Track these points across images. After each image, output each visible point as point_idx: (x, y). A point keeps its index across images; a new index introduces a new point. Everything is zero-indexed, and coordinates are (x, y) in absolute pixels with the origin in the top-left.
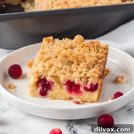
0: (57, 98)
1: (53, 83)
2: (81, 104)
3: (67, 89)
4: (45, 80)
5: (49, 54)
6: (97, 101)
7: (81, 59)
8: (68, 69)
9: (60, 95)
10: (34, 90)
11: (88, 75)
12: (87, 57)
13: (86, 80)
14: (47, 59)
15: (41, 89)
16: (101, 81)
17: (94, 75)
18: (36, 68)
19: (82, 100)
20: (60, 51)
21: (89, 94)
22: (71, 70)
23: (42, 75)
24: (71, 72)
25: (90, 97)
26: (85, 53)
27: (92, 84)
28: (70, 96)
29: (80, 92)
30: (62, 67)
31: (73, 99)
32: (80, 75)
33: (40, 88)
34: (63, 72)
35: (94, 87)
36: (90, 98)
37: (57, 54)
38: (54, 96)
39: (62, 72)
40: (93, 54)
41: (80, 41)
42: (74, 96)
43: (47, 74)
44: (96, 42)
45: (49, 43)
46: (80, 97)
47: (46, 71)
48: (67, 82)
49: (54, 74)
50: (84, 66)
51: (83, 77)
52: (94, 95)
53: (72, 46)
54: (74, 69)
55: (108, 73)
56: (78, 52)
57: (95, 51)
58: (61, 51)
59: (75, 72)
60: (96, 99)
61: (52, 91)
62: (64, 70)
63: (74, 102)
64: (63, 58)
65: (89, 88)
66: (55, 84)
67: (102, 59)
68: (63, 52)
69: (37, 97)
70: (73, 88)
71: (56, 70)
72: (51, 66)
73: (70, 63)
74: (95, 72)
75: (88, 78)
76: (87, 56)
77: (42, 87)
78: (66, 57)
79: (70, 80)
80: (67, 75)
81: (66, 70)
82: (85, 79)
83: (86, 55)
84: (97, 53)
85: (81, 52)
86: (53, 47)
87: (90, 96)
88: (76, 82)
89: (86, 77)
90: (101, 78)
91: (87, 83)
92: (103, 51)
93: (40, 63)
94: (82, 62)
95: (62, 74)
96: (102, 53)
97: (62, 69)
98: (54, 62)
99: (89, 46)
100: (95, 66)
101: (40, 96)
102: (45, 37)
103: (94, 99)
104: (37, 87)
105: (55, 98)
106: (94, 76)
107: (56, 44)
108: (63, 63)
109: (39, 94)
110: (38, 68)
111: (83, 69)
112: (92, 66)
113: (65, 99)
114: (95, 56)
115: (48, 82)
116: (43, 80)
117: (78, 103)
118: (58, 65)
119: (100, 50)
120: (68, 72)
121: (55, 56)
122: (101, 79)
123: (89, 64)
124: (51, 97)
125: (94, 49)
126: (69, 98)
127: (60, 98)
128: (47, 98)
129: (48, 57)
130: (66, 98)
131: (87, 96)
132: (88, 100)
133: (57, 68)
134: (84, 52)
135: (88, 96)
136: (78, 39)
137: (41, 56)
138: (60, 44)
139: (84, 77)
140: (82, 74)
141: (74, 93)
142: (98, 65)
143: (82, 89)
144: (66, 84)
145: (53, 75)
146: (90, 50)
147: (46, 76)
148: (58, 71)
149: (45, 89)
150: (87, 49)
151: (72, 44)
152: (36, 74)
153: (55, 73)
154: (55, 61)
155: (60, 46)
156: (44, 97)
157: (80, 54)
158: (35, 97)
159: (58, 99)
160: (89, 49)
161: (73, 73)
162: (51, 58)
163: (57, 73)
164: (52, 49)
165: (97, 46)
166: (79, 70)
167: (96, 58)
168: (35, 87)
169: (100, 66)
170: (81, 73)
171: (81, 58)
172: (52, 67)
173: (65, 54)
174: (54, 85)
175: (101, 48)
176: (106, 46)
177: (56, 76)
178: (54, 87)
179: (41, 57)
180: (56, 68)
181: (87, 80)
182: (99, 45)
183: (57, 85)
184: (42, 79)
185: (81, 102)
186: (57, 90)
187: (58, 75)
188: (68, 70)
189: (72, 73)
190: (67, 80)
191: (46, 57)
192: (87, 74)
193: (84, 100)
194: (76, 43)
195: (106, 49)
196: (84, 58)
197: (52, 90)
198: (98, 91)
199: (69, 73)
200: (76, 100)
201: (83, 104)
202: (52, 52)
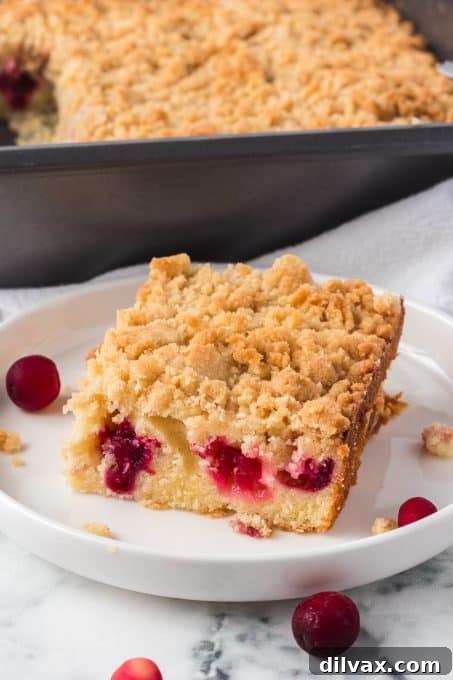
0: (172, 504)
1: (158, 445)
2: (261, 536)
3: (213, 472)
4: (127, 429)
5: (159, 324)
6: (329, 528)
7: (280, 355)
8: (218, 393)
9: (185, 493)
10: (86, 467)
11: (296, 424)
12: (305, 349)
13: (289, 442)
14: (145, 348)
15: (113, 467)
16: (344, 451)
17: (316, 426)
18: (98, 379)
19: (267, 520)
20: (206, 318)
21: (299, 500)
22: (232, 399)
23: (117, 412)
24: (231, 406)
25: (302, 510)
26: (300, 330)
27: (308, 462)
28: (224, 499)
29: (263, 487)
30: (196, 385)
31: (233, 512)
32: (264, 422)
33: (108, 460)
34: (198, 406)
35: (317, 471)
36: (301, 514)
37: (191, 330)
38: (162, 495)
39: (193, 405)
40: (336, 334)
41: (293, 281)
42: (237, 500)
43: (135, 408)
44: (357, 287)
45: (172, 278)
46: (263, 506)
47: (132, 396)
48: (212, 444)
49: (161, 410)
50: (287, 383)
51: (277, 432)
52: (318, 503)
53: (257, 300)
54: (245, 396)
55: (394, 413)
56: (276, 322)
57: (344, 321)
58: (211, 316)
59: (247, 406)
60: (323, 519)
61: (154, 477)
62: (203, 396)
63: (237, 527)
64: (209, 345)
65: (295, 475)
66: (167, 449)
67: (367, 357)
68: (215, 318)
69: (97, 493)
70: (236, 470)
71: (171, 394)
72: (154, 377)
73: (234, 370)
74: (321, 413)
75: (295, 435)
76: (305, 342)
77: (116, 456)
78: (220, 342)
79: (224, 437)
80: (211, 417)
81: (209, 398)
82: (285, 440)
83: (304, 337)
84: (351, 332)
85: (289, 323)
86: (183, 298)
87: (300, 506)
88: (246, 450)
89: (286, 432)
90: (344, 441)
91: (291, 454)
92: (377, 324)
93: (114, 361)
94: (281, 369)
95: (192, 411)
96: (373, 332)
97: (197, 394)
98: (167, 362)
99: (324, 302)
100: (335, 385)
101: (109, 491)
102: (158, 256)
103: (317, 522)
104: (96, 456)
105: (166, 503)
106: (318, 430)
107: (197, 286)
108: (204, 367)
109: (103, 482)
110: (101, 383)
111: (278, 400)
112: (320, 385)
113: (205, 512)
114: (340, 346)
115: (140, 439)
116: (123, 430)
117: (252, 531)
118: (180, 377)
119: (367, 322)
120: (219, 408)
121: (182, 338)
122: (346, 445)
123: (308, 380)
124: (149, 497)
125: (344, 316)
126: (219, 509)
127: (183, 505)
128: (133, 499)
129: (151, 339)
130: (208, 509)
131: (289, 508)
132: (293, 524)
133: (178, 385)
134: (298, 327)
135: (291, 507)
136: (285, 272)
137: (125, 333)
138: (213, 288)
139: (280, 430)
140: (274, 420)
141: (238, 488)
142: (346, 382)
143: (268, 479)
144: (208, 453)
145: (159, 414)
146: (324, 319)
147: (131, 416)
148: (179, 398)
149: (128, 466)
150: (315, 314)
151: (260, 291)
152: (94, 406)
153: (166, 405)
154: (174, 357)
155: (210, 294)
156: (121, 496)
157: (279, 335)
158: (88, 493)
159: (178, 508)
160: (324, 315)
161: (236, 411)
162: (161, 344)
163: (172, 406)
164: (177, 306)
165: (357, 304)
166: (264, 400)
167: (341, 351)
168: (91, 455)
169: (355, 386)
170: (268, 412)
171: (282, 351)
172: (157, 383)
173: (218, 332)
174: (160, 454)
175: (372, 311)
176: (392, 306)
177: (169, 417)
178: (160, 460)
179: (125, 337)
180: (174, 387)
181: (293, 441)
182: (366, 297)
183: (173, 454)
184: (116, 426)
185: (265, 531)
186: (173, 475)
187: (176, 417)
188: (219, 399)
189: (232, 412)
190: (211, 437)
191: (144, 336)
192: (292, 418)
193: (275, 522)
194: (276, 287)
195: (393, 315)
196: (292, 349)
197: (152, 472)
198: (332, 490)
199: (223, 411)
200: (245, 519)
201: (270, 536)
202: (172, 320)
